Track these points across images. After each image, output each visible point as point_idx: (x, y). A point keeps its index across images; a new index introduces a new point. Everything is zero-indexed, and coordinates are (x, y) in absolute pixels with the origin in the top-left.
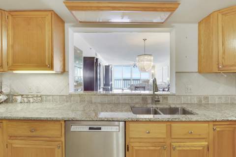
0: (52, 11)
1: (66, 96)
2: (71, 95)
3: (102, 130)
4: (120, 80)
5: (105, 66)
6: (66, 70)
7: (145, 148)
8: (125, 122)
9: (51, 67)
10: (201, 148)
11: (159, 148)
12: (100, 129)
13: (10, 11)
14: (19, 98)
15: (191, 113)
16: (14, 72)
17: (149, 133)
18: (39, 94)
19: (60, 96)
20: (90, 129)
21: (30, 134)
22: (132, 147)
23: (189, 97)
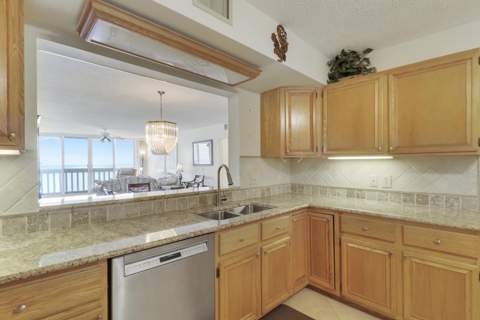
3: (184, 256)
4: (54, 172)
12: (179, 255)
15: (268, 208)
20: (162, 260)
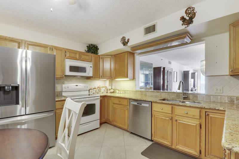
0: (128, 51)
1: (135, 91)
2: (137, 91)
5: (184, 71)
6: (135, 78)
7: (160, 117)
8: (152, 102)
9: (127, 77)
10: (195, 125)
11: (168, 119)
12: (141, 104)
13: (115, 55)
14: (117, 91)
16: (116, 80)
17: (162, 109)
18: (124, 90)
19: (132, 91)
20: (138, 104)
21: (118, 103)
22: (154, 115)
23: (219, 97)
